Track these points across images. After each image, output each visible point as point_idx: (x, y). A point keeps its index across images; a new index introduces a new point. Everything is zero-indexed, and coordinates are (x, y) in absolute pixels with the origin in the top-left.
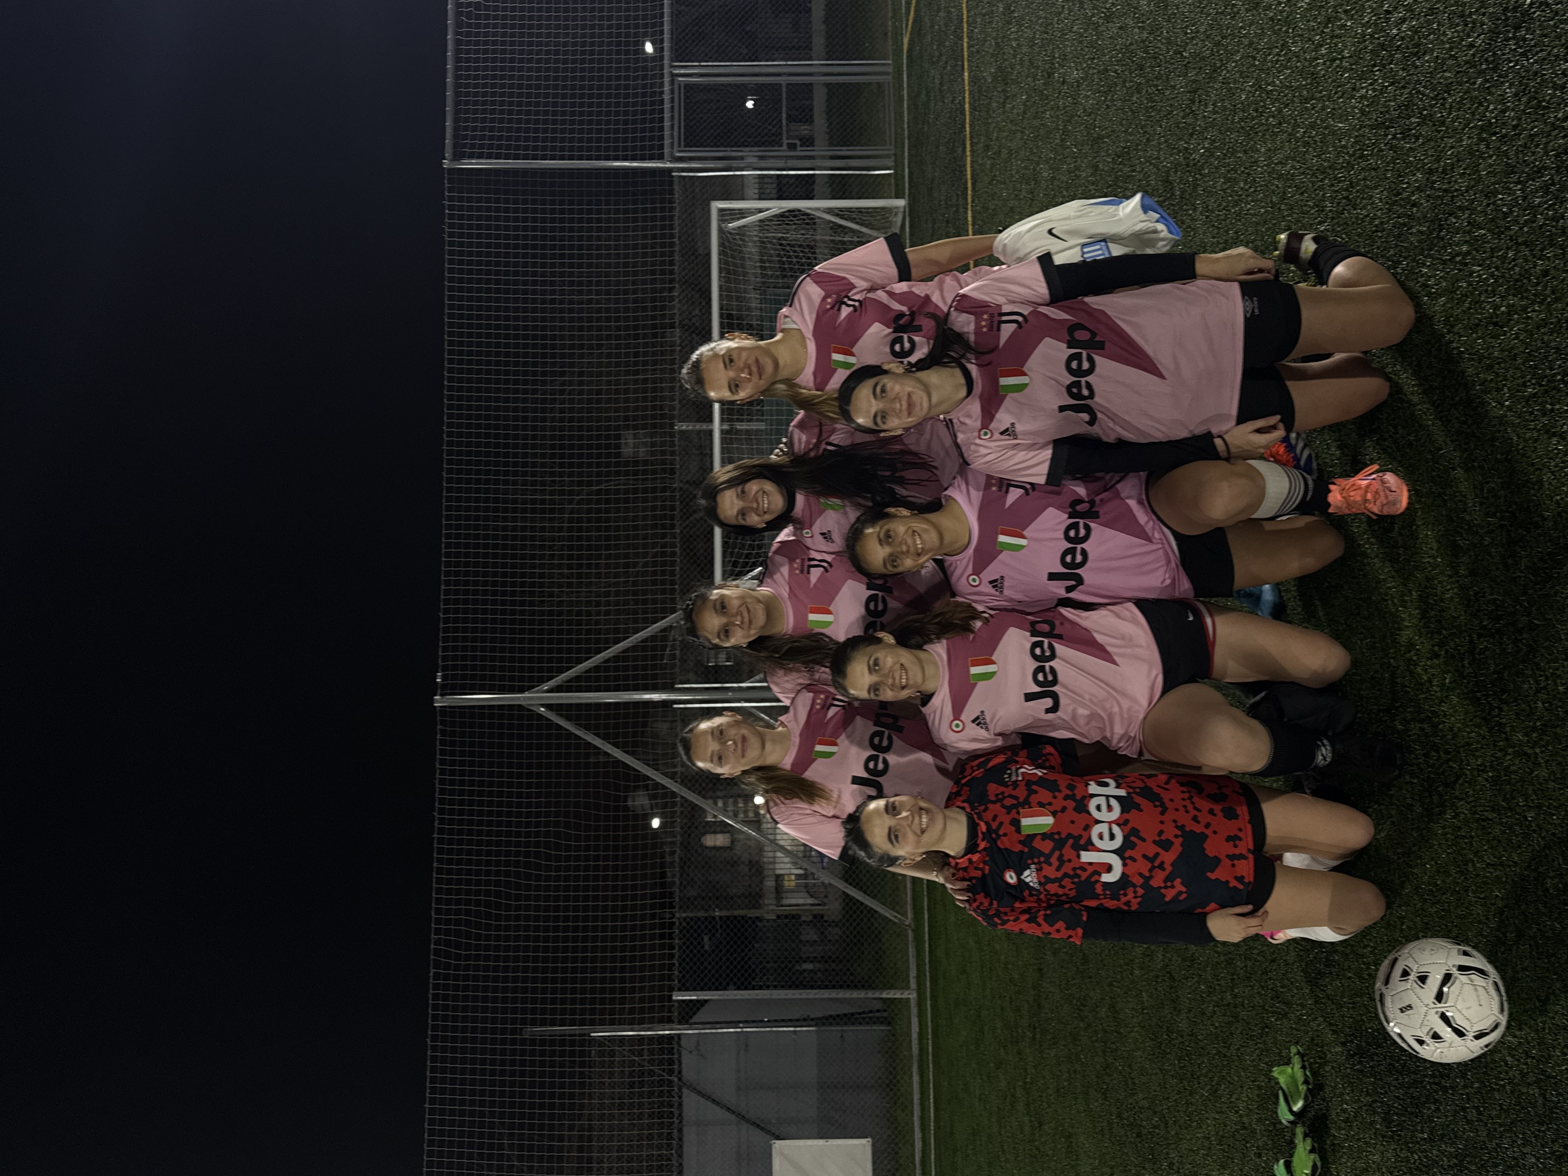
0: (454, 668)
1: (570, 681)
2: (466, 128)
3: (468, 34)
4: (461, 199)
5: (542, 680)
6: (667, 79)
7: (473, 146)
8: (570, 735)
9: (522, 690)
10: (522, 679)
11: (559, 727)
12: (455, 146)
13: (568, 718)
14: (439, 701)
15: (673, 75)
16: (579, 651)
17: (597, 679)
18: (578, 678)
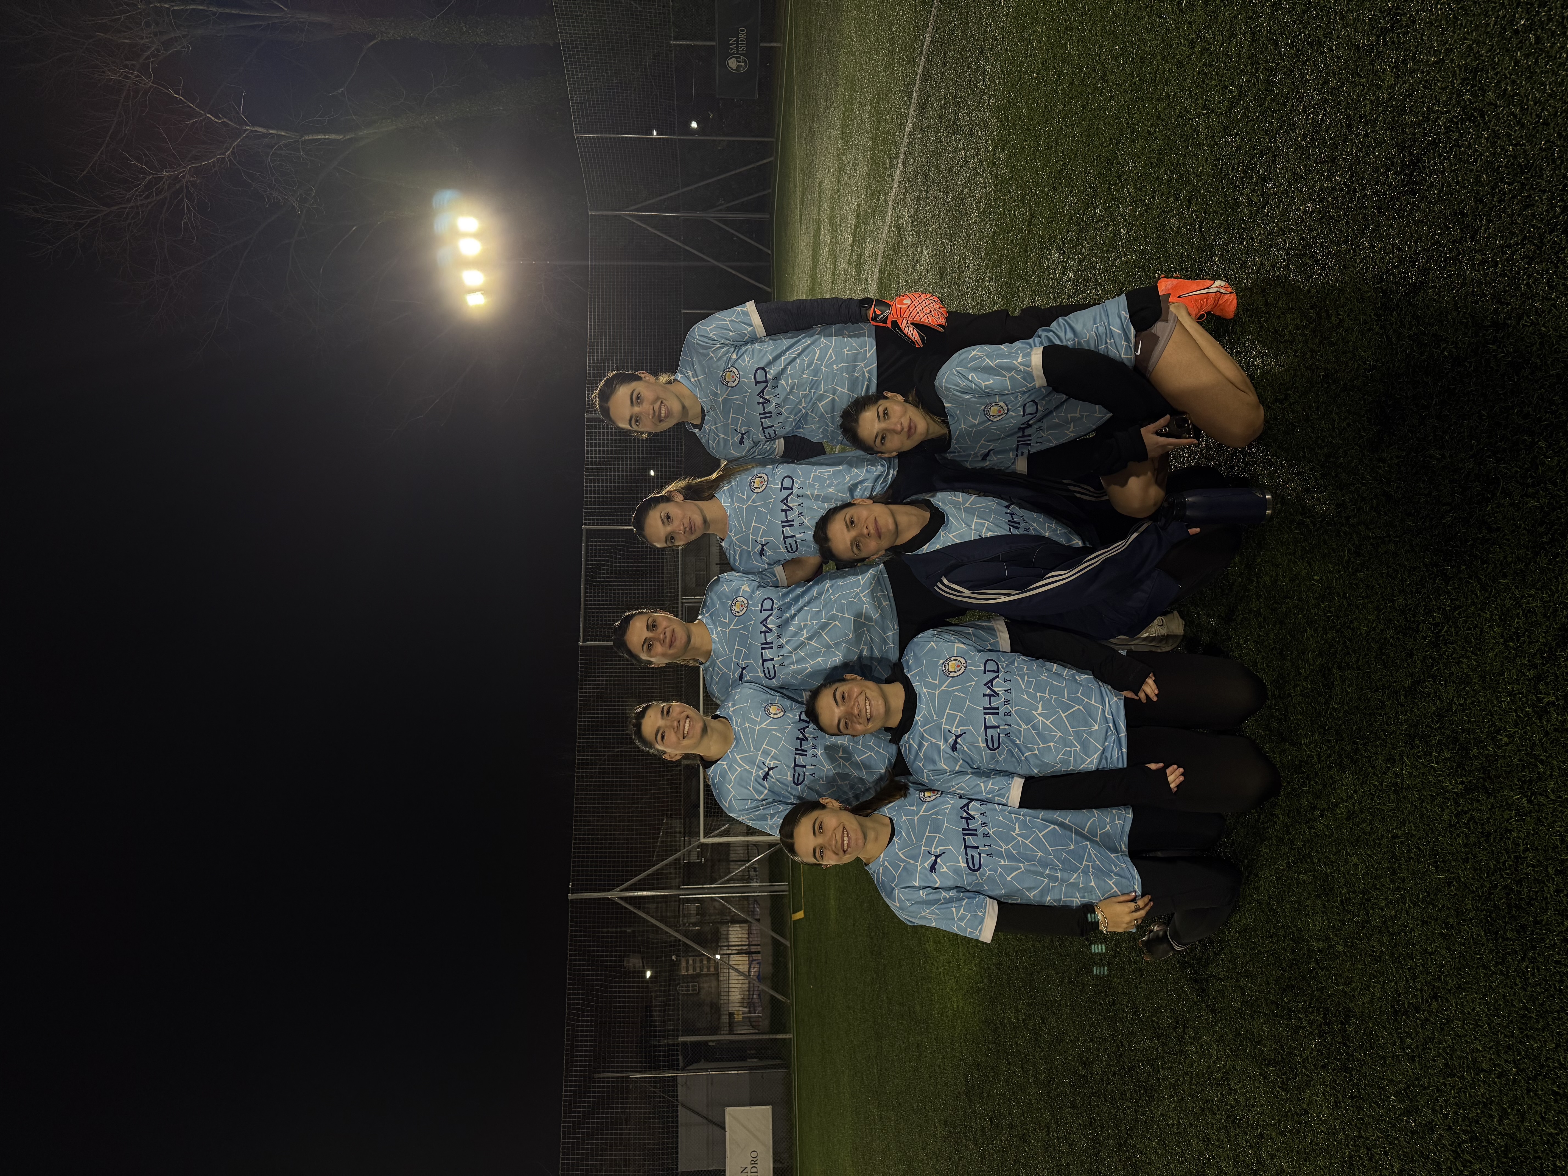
0: (578, 880)
1: (631, 885)
2: (589, 628)
3: (591, 585)
4: (586, 660)
5: (618, 886)
6: (680, 605)
7: (592, 636)
8: (631, 912)
9: (609, 890)
10: (609, 885)
11: (626, 908)
12: (584, 636)
13: (630, 904)
14: (570, 896)
15: (682, 603)
16: (636, 871)
17: (644, 884)
18: (635, 884)
